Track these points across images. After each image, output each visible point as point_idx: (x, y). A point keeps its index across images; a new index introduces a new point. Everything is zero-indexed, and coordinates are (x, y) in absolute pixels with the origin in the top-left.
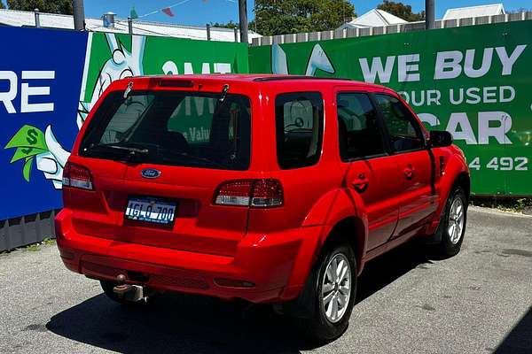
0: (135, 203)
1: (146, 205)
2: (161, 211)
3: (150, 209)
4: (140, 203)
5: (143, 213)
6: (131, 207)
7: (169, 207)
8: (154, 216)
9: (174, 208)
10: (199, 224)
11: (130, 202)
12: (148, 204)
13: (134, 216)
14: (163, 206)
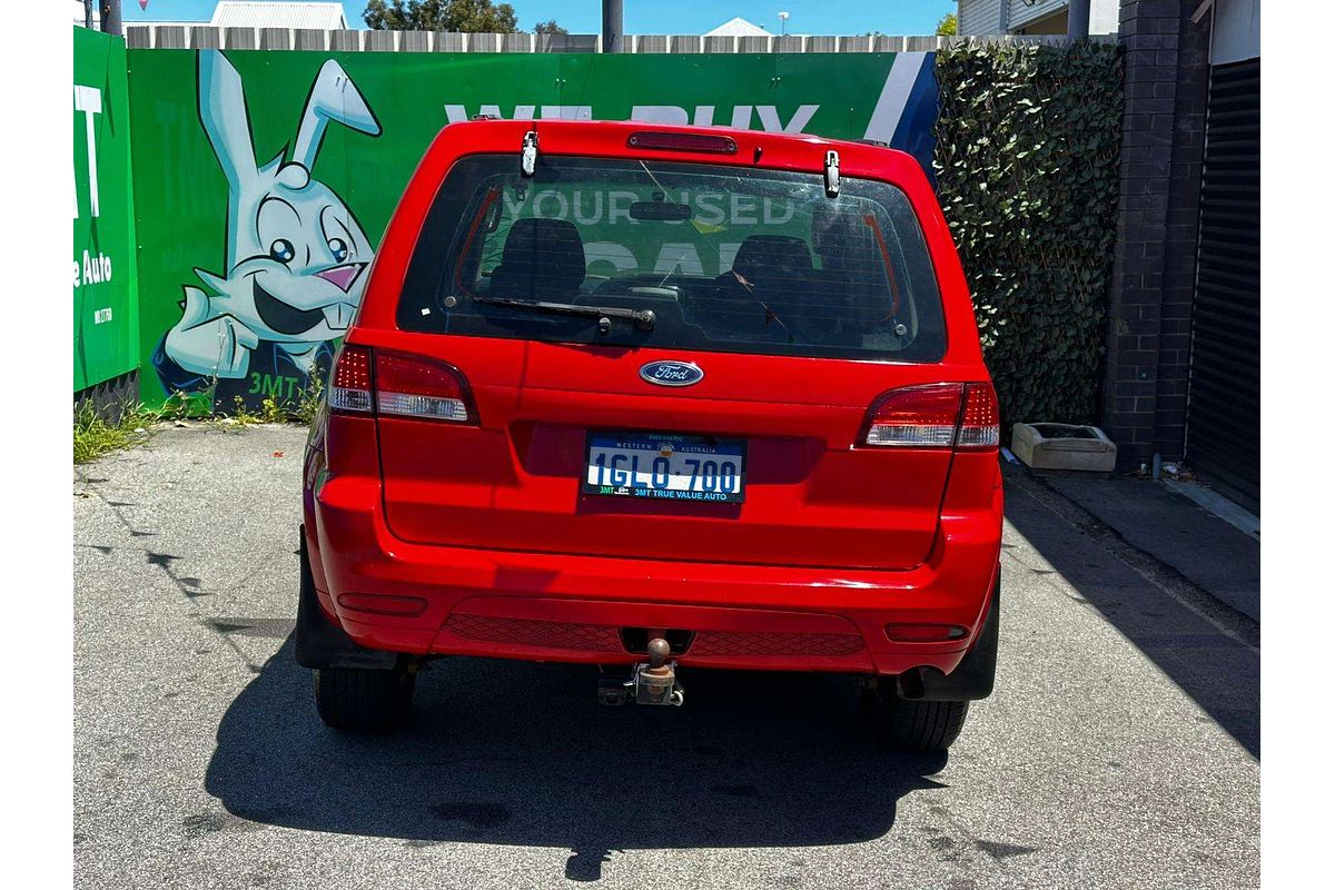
0: (610, 452)
1: (647, 456)
2: (695, 469)
3: (662, 465)
4: (629, 453)
5: (644, 478)
6: (601, 462)
7: (720, 459)
8: (679, 483)
9: (737, 460)
10: (812, 498)
11: (595, 452)
12: (655, 454)
13: (616, 486)
14: (703, 458)
